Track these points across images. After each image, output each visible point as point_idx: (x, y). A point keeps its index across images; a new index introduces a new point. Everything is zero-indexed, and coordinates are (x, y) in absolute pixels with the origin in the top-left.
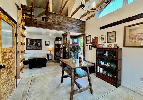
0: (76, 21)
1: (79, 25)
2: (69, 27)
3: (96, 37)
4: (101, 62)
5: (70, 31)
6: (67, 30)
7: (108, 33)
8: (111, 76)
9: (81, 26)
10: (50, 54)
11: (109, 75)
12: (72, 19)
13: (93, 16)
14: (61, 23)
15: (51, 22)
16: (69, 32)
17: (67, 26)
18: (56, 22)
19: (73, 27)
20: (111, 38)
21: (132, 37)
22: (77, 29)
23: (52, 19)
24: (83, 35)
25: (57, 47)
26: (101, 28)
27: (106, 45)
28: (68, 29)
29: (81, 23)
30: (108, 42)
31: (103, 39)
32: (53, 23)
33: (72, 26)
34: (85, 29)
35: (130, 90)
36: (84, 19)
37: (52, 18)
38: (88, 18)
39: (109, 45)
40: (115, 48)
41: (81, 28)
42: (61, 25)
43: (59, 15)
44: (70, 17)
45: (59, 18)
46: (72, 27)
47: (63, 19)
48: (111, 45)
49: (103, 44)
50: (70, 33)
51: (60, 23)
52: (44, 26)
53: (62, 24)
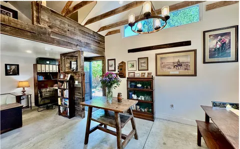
0: (92, 34)
1: (96, 42)
2: (80, 41)
3: (122, 62)
4: (133, 95)
5: (83, 49)
6: (78, 47)
7: (138, 59)
8: (146, 110)
9: (99, 43)
10: (24, 95)
11: (143, 111)
12: (86, 29)
13: (118, 31)
14: (68, 34)
15: (45, 28)
16: (82, 52)
17: (78, 40)
18: (56, 30)
19: (89, 44)
20: (143, 65)
21: (162, 65)
22: (94, 46)
23: (47, 22)
24: (102, 58)
25: (41, 78)
26: (130, 51)
27: (138, 74)
28: (80, 46)
29: (99, 39)
30: (139, 70)
31: (133, 65)
32: (50, 30)
33: (86, 41)
34: (104, 49)
35: (163, 119)
36: (103, 33)
37: (47, 20)
38: (110, 33)
39: (142, 73)
40: (150, 77)
41: (99, 47)
42: (67, 37)
43: (63, 16)
44: (83, 24)
45: (64, 23)
46: (87, 43)
47: (71, 26)
48: (145, 73)
49: (134, 73)
50: (82, 54)
51: (65, 32)
52: (29, 34)
53: (70, 36)
